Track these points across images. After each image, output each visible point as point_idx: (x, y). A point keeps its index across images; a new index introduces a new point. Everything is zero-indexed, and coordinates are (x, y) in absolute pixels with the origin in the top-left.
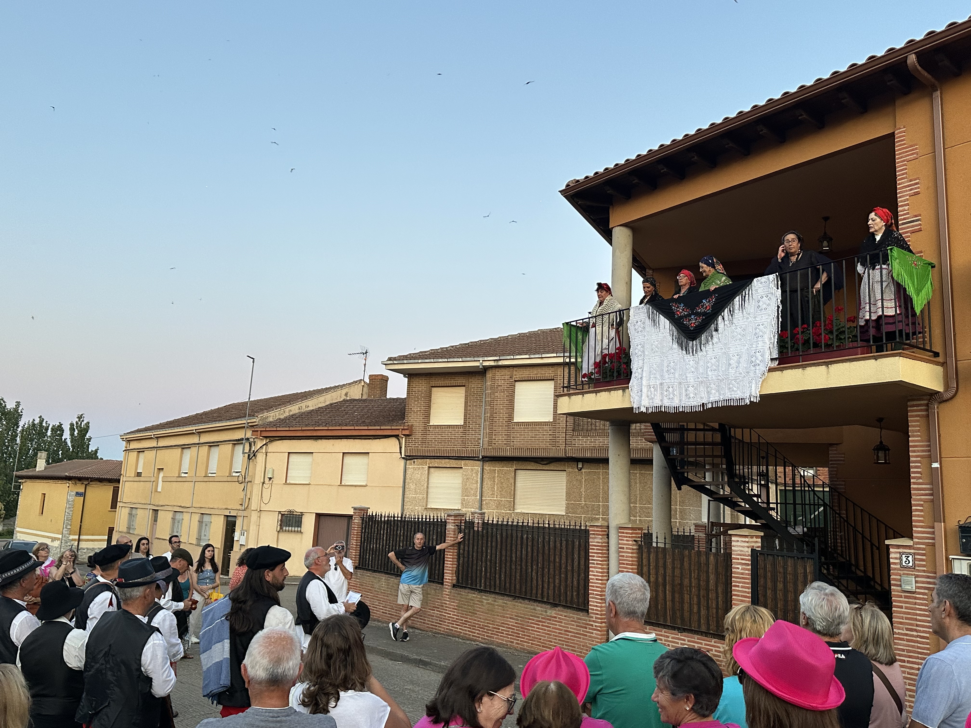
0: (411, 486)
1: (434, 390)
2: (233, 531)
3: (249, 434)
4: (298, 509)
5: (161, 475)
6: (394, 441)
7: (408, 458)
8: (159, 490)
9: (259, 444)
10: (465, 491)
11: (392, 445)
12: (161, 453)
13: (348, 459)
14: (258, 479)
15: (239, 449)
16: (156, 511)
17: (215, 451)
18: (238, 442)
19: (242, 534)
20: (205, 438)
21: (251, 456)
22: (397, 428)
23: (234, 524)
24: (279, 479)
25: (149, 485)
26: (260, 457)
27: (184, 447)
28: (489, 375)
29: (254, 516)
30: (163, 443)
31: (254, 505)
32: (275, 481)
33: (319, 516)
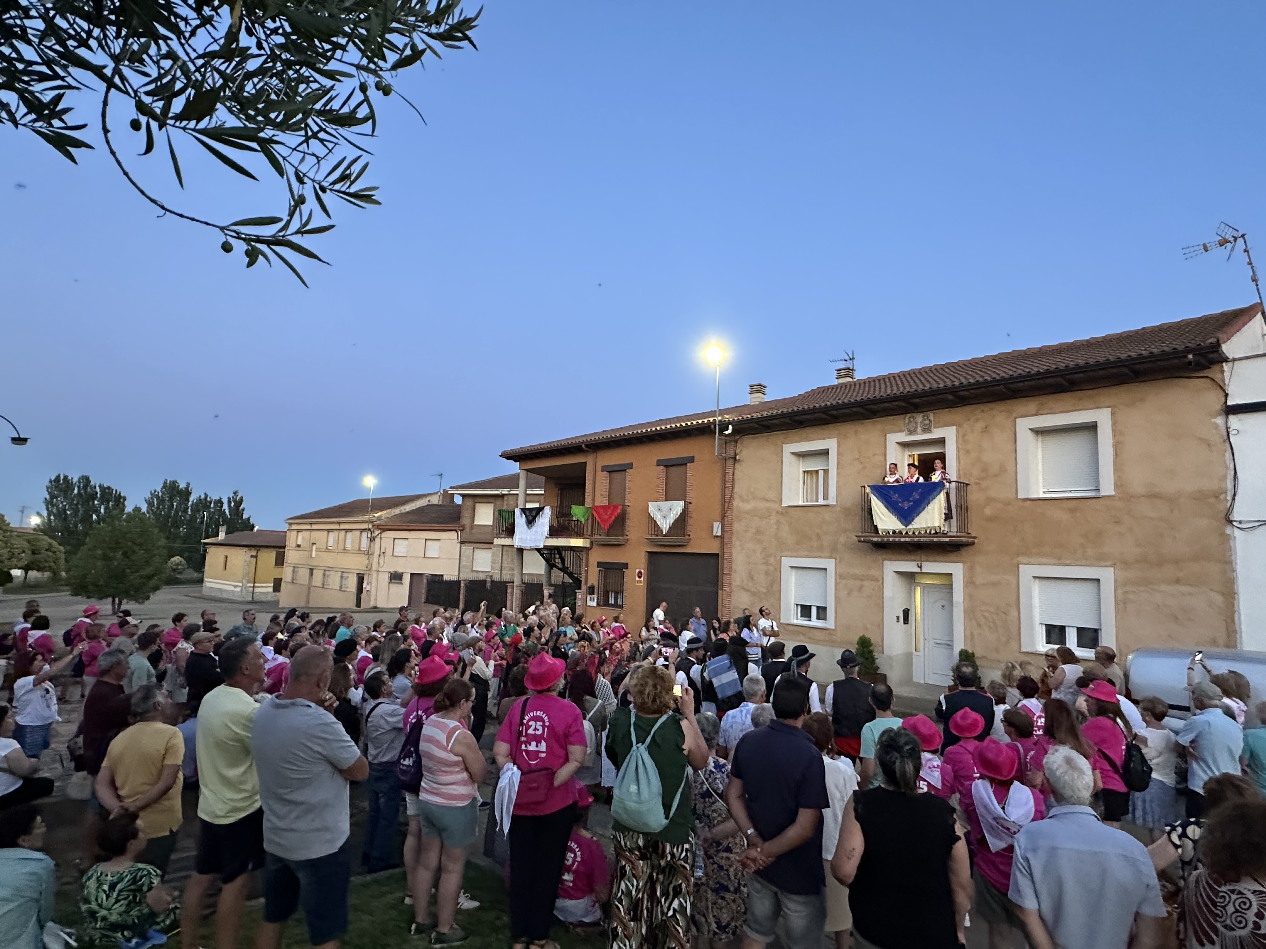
0: (463, 558)
1: (477, 505)
2: (363, 582)
3: (370, 526)
4: (400, 571)
5: (314, 547)
6: (454, 533)
7: (462, 543)
8: (314, 556)
9: (377, 532)
10: (493, 562)
11: (453, 535)
12: (313, 533)
13: (428, 543)
14: (377, 553)
15: (364, 534)
16: (312, 570)
17: (349, 535)
18: (364, 530)
19: (368, 584)
20: (343, 526)
21: (372, 540)
22: (455, 526)
23: (363, 578)
24: (389, 552)
25: (306, 553)
26: (378, 540)
27: (329, 531)
28: (506, 498)
29: (375, 575)
30: (314, 527)
31: (374, 567)
32: (386, 554)
33: (412, 574)
